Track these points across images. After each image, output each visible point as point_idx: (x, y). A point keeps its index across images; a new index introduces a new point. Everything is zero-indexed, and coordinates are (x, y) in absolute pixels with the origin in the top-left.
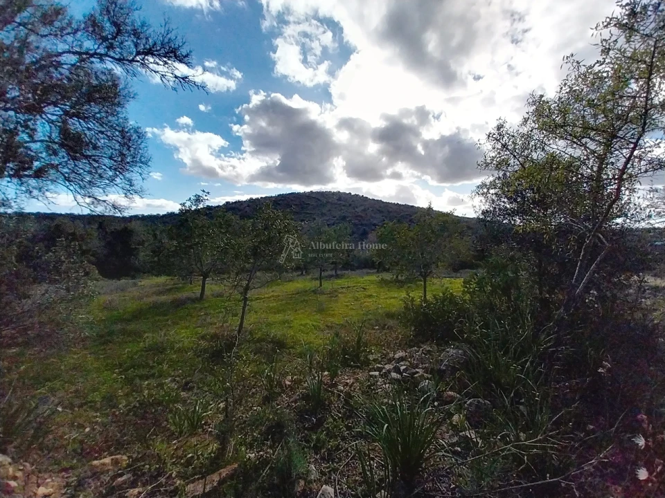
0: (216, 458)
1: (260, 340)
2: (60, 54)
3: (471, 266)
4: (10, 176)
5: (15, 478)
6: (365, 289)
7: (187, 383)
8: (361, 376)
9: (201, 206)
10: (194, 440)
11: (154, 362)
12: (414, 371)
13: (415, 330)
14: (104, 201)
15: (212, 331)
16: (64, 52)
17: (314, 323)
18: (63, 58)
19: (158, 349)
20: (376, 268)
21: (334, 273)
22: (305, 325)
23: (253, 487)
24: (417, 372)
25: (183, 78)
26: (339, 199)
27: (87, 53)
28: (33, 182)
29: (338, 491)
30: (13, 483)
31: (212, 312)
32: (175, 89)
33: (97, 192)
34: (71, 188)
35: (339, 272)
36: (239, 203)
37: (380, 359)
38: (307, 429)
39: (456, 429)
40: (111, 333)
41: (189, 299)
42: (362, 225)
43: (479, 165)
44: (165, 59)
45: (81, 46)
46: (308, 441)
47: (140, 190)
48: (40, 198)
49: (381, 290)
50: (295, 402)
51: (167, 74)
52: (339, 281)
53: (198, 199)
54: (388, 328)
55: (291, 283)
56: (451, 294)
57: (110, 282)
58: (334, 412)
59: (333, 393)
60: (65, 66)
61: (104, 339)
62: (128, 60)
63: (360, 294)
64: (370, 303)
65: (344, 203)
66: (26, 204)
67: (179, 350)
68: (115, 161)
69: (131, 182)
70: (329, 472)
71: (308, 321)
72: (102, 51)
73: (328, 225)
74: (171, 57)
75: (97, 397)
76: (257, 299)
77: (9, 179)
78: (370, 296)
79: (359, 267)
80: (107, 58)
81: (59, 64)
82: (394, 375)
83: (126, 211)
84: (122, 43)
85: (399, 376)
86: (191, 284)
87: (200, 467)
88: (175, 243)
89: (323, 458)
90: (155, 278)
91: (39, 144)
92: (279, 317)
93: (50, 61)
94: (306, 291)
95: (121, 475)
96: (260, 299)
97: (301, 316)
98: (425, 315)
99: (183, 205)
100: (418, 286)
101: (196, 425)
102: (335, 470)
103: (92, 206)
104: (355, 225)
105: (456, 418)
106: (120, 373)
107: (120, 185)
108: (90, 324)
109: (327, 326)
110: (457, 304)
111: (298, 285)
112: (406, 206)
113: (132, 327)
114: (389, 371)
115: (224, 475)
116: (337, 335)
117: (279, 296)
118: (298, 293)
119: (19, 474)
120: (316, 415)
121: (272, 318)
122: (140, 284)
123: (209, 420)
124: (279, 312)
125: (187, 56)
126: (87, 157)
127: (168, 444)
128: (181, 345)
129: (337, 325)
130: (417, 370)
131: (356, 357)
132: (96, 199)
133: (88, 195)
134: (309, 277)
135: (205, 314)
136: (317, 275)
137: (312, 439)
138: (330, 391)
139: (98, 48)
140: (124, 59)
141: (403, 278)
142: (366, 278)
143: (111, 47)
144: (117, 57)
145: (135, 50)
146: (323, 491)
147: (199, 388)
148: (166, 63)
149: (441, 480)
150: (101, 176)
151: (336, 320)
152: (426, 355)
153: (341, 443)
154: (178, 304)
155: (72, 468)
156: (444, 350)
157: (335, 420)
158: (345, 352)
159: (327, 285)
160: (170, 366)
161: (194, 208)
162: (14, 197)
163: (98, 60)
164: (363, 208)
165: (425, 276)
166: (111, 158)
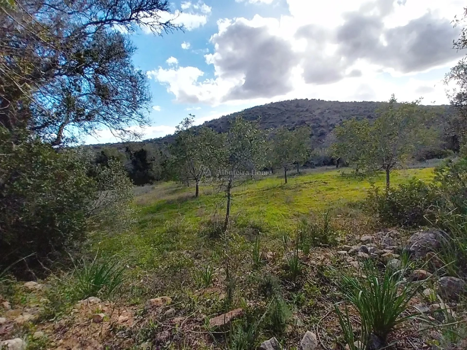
0: (226, 303)
1: (242, 226)
2: (85, 26)
3: (440, 155)
4: (73, 121)
5: (103, 311)
6: (326, 183)
7: (197, 255)
8: (331, 254)
9: (190, 127)
10: (209, 291)
11: (174, 240)
12: (382, 251)
13: (380, 216)
14: (129, 131)
15: (208, 219)
16: (87, 24)
17: (284, 213)
18: (87, 30)
19: (175, 232)
20: (334, 165)
21: (296, 171)
22: (276, 215)
23: (256, 325)
24: (385, 253)
25: (165, 24)
26: (297, 106)
27: (101, 22)
28: (86, 124)
29: (319, 337)
30: (102, 315)
31: (205, 206)
32: (161, 35)
33: (123, 125)
34: (109, 125)
35: (300, 170)
36: (214, 121)
37: (346, 240)
38: (290, 290)
39: (427, 301)
40: (146, 221)
41: (189, 197)
42: (320, 126)
43: (456, 44)
44: (151, 11)
45: (96, 17)
46: (290, 299)
47: (148, 120)
48: (92, 134)
49: (342, 183)
50: (277, 270)
51: (154, 23)
52: (301, 178)
53: (188, 122)
54: (351, 216)
55: (261, 182)
56: (420, 182)
57: (139, 187)
58: (310, 280)
59: (307, 266)
60: (90, 35)
61: (142, 225)
62: (127, 20)
63: (322, 188)
64: (331, 195)
65: (301, 109)
66: (85, 138)
67: (188, 232)
68: (130, 101)
69: (142, 116)
70: (311, 322)
71: (278, 211)
72: (110, 17)
73: (290, 130)
74: (155, 8)
75: (144, 261)
76: (236, 195)
77: (73, 123)
78: (331, 189)
79: (318, 165)
80: (114, 22)
81: (86, 34)
82: (361, 254)
83: (143, 136)
84: (121, 7)
85: (366, 255)
86: (188, 186)
87: (216, 308)
88: (175, 157)
89: (304, 312)
90: (166, 183)
91: (85, 96)
92: (255, 209)
93: (80, 33)
94: (274, 188)
95: (169, 308)
96: (239, 195)
97: (273, 207)
98: (391, 203)
99: (178, 127)
100: (380, 178)
101: (209, 281)
102: (316, 322)
103: (122, 136)
104: (313, 127)
105: (427, 292)
106: (155, 246)
107: (135, 118)
108: (133, 215)
109: (294, 215)
110: (426, 191)
111: (268, 183)
112: (364, 103)
113: (157, 216)
114: (356, 251)
115: (233, 314)
116: (304, 222)
117: (252, 192)
118: (268, 190)
119: (105, 309)
120: (295, 280)
121: (250, 209)
122: (156, 187)
123: (216, 279)
124: (254, 204)
125: (165, 4)
126: (114, 101)
127: (193, 292)
128: (188, 228)
129: (304, 214)
130: (385, 250)
131: (324, 239)
132: (124, 130)
133: (118, 128)
134: (275, 176)
135: (201, 207)
136: (283, 174)
137: (294, 298)
138: (305, 264)
139: (107, 15)
140: (124, 20)
141: (364, 171)
142: (327, 174)
143: (114, 12)
144: (120, 19)
145: (130, 10)
146: (307, 335)
147: (204, 258)
148: (152, 14)
149: (413, 340)
150: (124, 114)
151: (301, 210)
152: (393, 238)
153: (318, 303)
154: (182, 201)
155: (137, 303)
156: (412, 234)
157: (311, 285)
158: (314, 234)
159: (292, 182)
160: (184, 243)
161: (185, 129)
162: (78, 135)
163: (109, 25)
164: (319, 111)
165: (388, 169)
166: (127, 100)
